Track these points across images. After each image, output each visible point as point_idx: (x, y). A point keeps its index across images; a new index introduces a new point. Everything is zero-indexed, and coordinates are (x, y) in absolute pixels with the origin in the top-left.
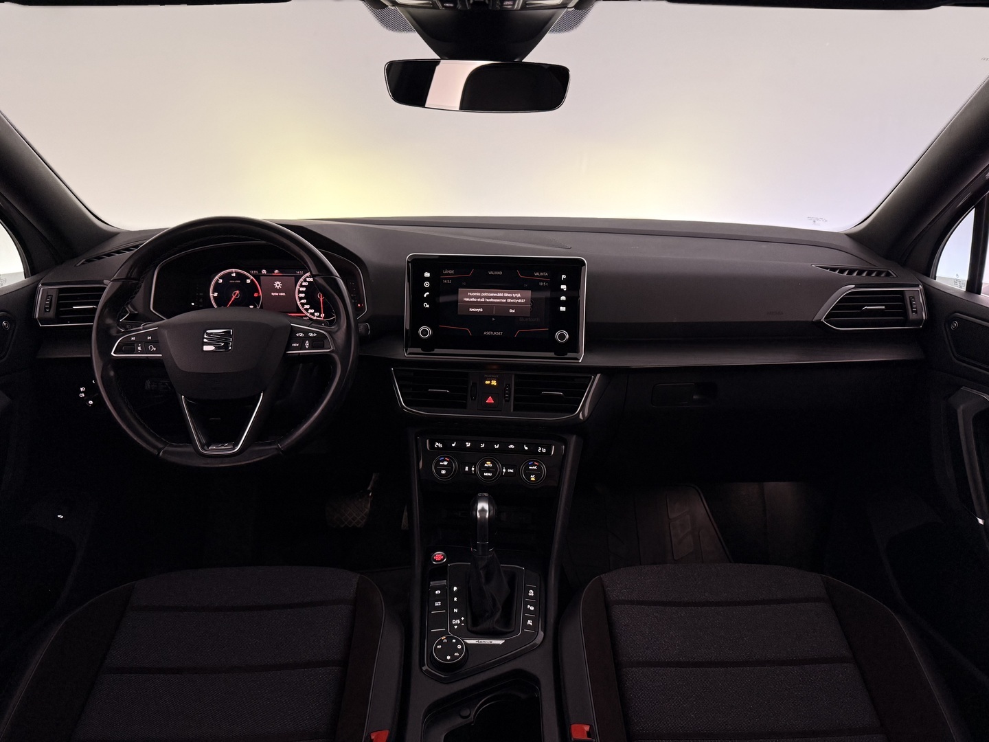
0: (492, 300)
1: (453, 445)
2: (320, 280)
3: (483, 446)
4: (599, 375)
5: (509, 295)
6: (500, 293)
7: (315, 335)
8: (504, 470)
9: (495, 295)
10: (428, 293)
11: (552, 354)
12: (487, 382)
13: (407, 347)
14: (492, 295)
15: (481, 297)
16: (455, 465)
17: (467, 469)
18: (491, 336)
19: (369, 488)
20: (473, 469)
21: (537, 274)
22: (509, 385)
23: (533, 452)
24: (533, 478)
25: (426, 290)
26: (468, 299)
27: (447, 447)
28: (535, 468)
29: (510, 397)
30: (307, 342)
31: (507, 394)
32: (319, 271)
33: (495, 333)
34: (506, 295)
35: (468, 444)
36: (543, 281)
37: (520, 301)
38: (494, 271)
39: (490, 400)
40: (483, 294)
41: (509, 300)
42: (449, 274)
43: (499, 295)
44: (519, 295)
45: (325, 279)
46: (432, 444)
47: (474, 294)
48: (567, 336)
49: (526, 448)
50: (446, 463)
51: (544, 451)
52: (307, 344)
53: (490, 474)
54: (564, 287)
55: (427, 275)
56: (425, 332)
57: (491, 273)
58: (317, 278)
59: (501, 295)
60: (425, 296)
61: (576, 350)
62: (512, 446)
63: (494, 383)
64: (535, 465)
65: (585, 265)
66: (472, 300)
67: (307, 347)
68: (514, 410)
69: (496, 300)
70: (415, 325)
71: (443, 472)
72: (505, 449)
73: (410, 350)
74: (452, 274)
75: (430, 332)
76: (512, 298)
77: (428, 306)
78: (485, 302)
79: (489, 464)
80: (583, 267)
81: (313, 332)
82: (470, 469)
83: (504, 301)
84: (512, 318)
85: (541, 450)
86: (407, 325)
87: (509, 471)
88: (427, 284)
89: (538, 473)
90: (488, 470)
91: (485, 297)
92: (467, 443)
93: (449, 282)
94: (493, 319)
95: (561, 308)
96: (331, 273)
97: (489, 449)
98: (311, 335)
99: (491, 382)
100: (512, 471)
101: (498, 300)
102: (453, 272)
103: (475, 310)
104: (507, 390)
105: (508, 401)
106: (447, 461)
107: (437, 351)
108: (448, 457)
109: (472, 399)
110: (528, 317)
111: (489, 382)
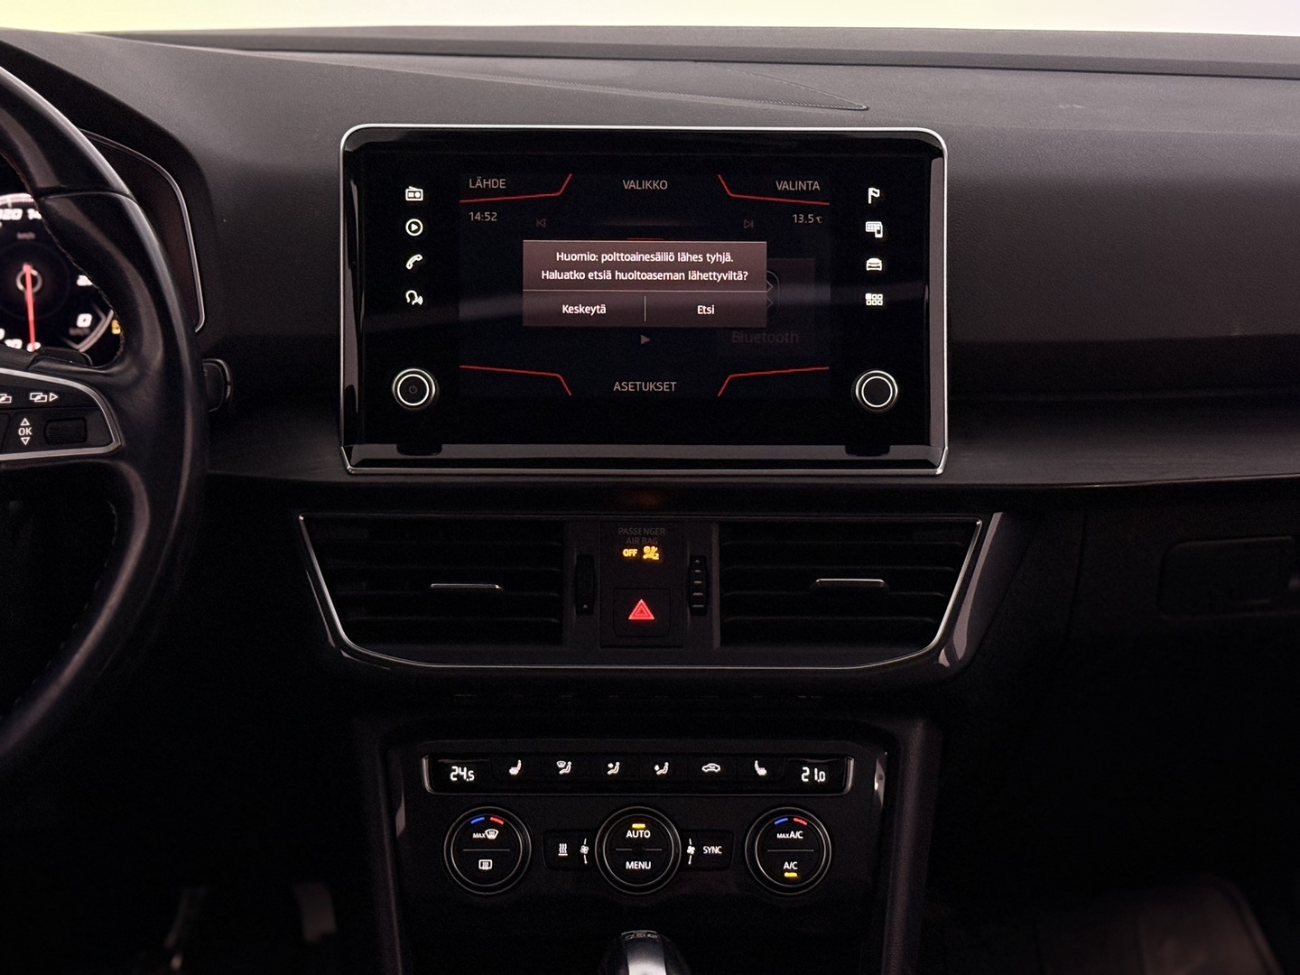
0: (635, 275)
1: (514, 771)
2: (63, 207)
3: (614, 769)
4: (997, 517)
5: (694, 258)
6: (662, 250)
7: (53, 397)
8: (691, 850)
9: (646, 258)
10: (418, 257)
11: (838, 452)
12: (629, 553)
13: (349, 441)
14: (635, 258)
15: (599, 267)
16: (524, 838)
17: (563, 850)
18: (640, 396)
19: (171, 940)
20: (585, 850)
21: (783, 186)
22: (703, 559)
23: (784, 780)
24: (790, 871)
25: (414, 245)
26: (554, 275)
27: (491, 777)
28: (797, 835)
29: (707, 599)
30: (25, 422)
31: (698, 588)
32: (59, 175)
33: (651, 386)
34: (684, 257)
35: (565, 767)
36: (805, 210)
37: (731, 275)
38: (640, 177)
39: (641, 612)
40: (606, 258)
41: (695, 276)
42: (487, 192)
43: (659, 257)
44: (727, 258)
45: (82, 204)
46: (440, 773)
47: (576, 257)
48: (894, 389)
49: (762, 772)
50: (492, 834)
51: (821, 777)
52: (25, 431)
53: (644, 865)
54: (874, 227)
55: (414, 194)
56: (413, 388)
57: (630, 185)
58: (53, 202)
59: (668, 257)
60: (409, 265)
61: (921, 435)
62: (712, 767)
63: (651, 553)
64: (796, 827)
65: (941, 154)
66: (568, 276)
67: (25, 441)
68: (724, 642)
69: (650, 276)
70: (377, 367)
71: (486, 865)
72: (685, 779)
73: (362, 451)
74: (497, 192)
75: (431, 388)
76: (704, 267)
77: (419, 300)
78: (614, 283)
79: (639, 830)
80: (935, 162)
81: (47, 388)
82: (575, 850)
83: (677, 276)
84: (704, 333)
85: (811, 776)
86: (348, 373)
87: (708, 850)
88: (414, 227)
89: (805, 853)
90: (638, 849)
91: (613, 266)
92: (561, 764)
93: (490, 217)
94: (644, 340)
95: (868, 296)
96: (102, 182)
97: (637, 780)
98: (38, 397)
99: (641, 552)
100: (716, 850)
101: (659, 276)
102: (501, 183)
103: (580, 310)
104: (698, 577)
105: (703, 612)
106: (495, 825)
107: (449, 451)
108: (499, 814)
109: (580, 612)
110: (759, 330)
111: (634, 552)
